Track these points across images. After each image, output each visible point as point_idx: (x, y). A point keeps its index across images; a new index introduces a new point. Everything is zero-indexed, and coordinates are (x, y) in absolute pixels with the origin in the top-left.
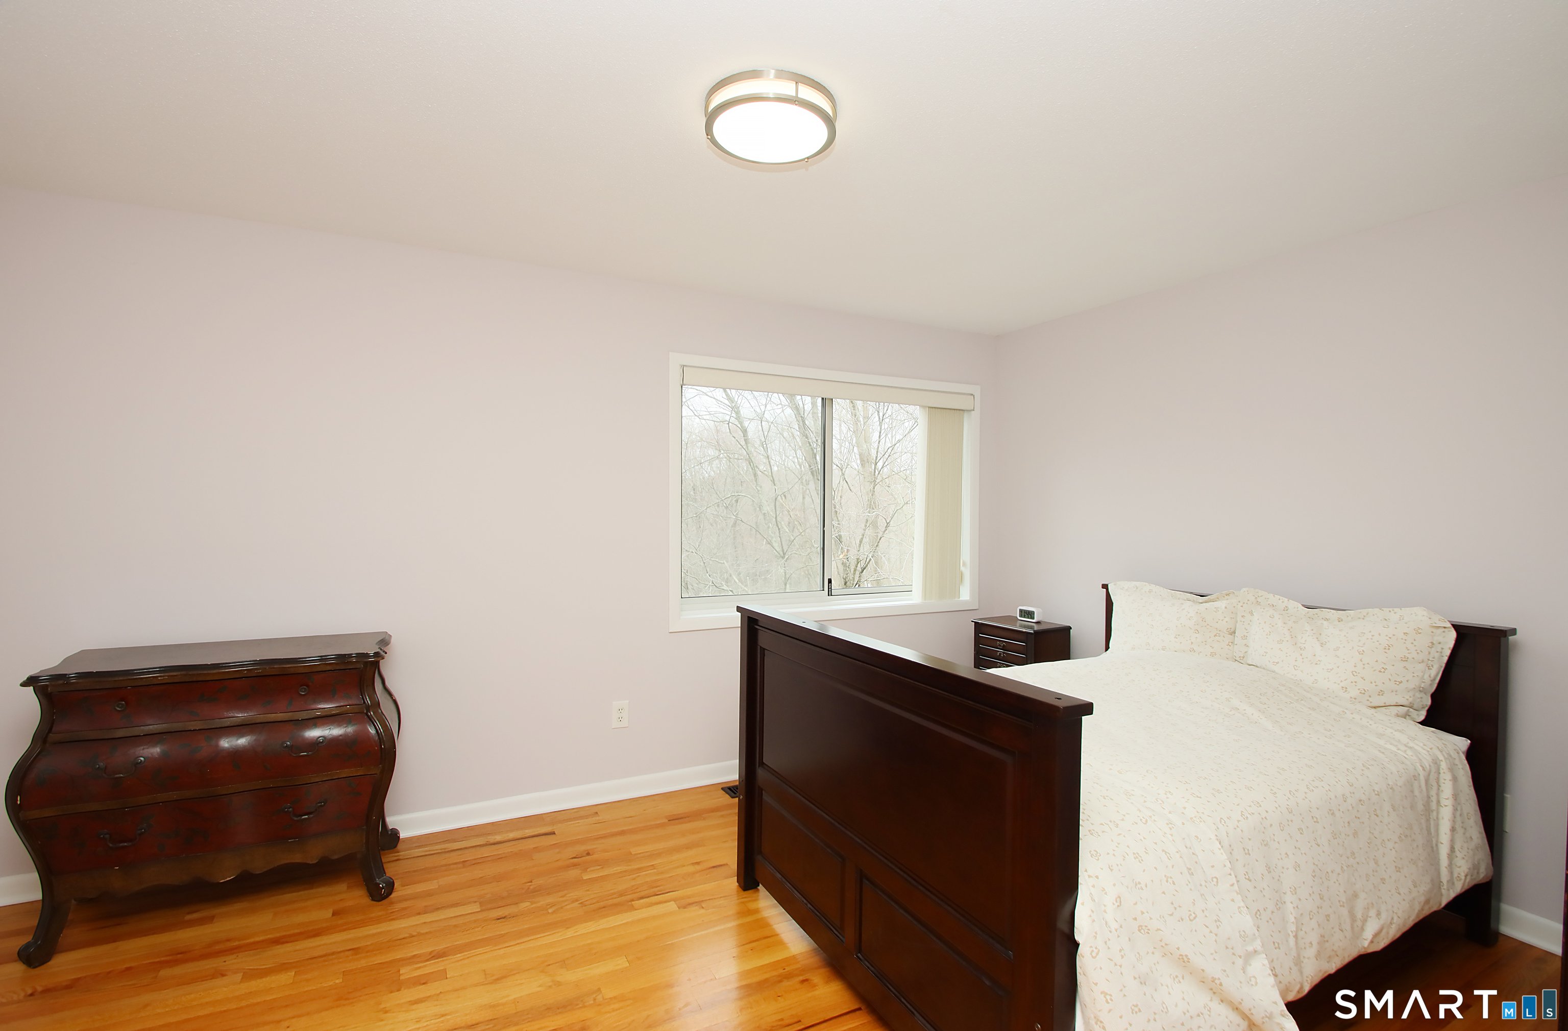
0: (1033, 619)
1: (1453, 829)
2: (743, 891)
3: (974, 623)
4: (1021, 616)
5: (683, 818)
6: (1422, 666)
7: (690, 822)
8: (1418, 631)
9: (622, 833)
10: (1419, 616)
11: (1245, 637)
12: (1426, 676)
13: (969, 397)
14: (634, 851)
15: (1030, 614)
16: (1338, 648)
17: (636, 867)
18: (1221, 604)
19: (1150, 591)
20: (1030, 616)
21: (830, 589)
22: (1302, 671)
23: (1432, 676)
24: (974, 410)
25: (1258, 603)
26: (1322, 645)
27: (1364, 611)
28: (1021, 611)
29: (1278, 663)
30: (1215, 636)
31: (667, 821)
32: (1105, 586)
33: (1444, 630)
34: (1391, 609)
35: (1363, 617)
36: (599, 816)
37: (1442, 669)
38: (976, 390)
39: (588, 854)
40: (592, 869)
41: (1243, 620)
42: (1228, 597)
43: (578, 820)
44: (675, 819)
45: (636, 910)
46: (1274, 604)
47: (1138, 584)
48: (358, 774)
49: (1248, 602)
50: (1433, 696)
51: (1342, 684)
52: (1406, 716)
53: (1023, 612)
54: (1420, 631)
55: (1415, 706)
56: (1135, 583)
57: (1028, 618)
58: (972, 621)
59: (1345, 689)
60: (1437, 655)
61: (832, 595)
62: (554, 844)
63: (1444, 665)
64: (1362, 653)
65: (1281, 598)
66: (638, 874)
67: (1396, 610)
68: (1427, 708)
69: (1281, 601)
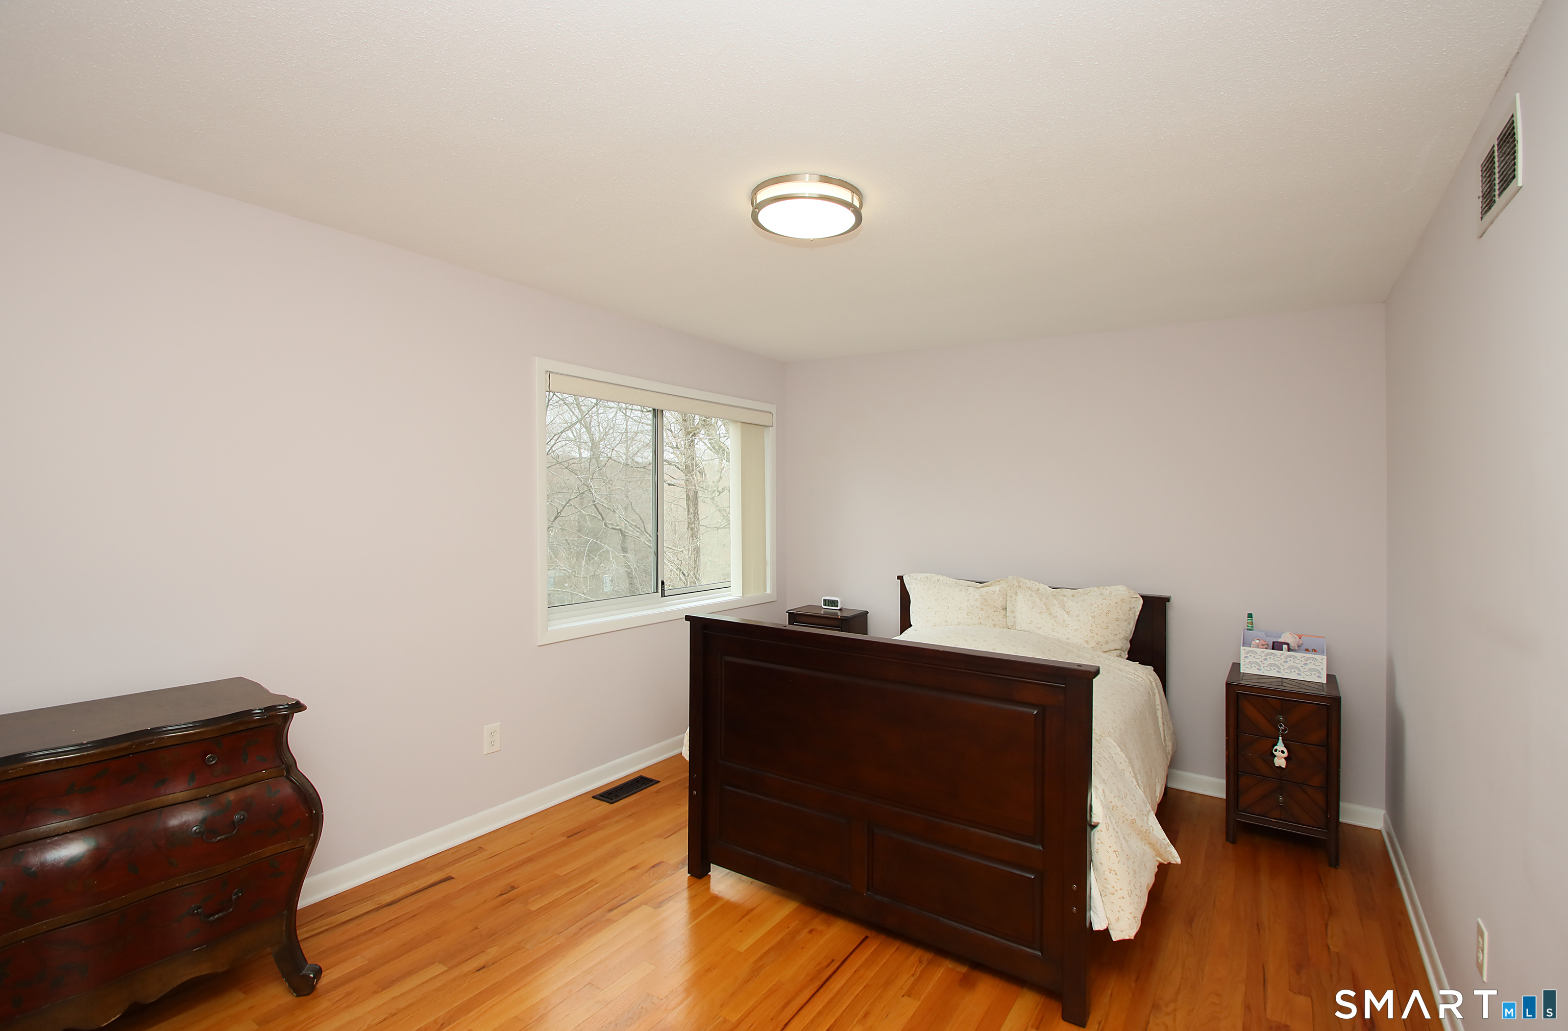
0: (838, 607)
1: (1163, 724)
2: (698, 880)
3: (788, 613)
4: (825, 605)
5: (579, 832)
6: (1126, 623)
7: (590, 834)
8: (1123, 601)
9: (530, 860)
10: (1121, 591)
11: (1013, 611)
12: (1128, 630)
13: (769, 414)
14: (562, 871)
15: (834, 603)
16: (1078, 615)
17: (577, 885)
18: (996, 588)
19: (938, 580)
20: (833, 605)
21: (663, 590)
22: (1058, 633)
23: (1131, 628)
24: (772, 426)
25: (1020, 587)
26: (1068, 613)
27: (1088, 589)
28: (825, 600)
29: (1040, 628)
30: (994, 612)
31: (566, 838)
32: (901, 578)
33: (1136, 599)
34: (1104, 587)
35: (1087, 593)
36: (486, 850)
37: (1135, 624)
38: (772, 408)
39: (513, 888)
40: (533, 899)
41: (1011, 599)
42: (999, 583)
43: (469, 858)
44: (573, 835)
45: (616, 922)
46: (1030, 587)
47: (928, 575)
48: (283, 850)
49: (1014, 586)
50: (1131, 641)
51: (1085, 639)
52: (1120, 656)
53: (827, 601)
54: (1124, 601)
55: (1123, 649)
56: (925, 574)
57: (832, 606)
58: (787, 612)
59: (1087, 642)
60: (1132, 615)
61: (665, 596)
62: (463, 888)
63: (1136, 621)
64: (1093, 617)
65: (1034, 582)
66: (586, 891)
67: (1107, 587)
68: (1128, 650)
69: (1034, 584)
